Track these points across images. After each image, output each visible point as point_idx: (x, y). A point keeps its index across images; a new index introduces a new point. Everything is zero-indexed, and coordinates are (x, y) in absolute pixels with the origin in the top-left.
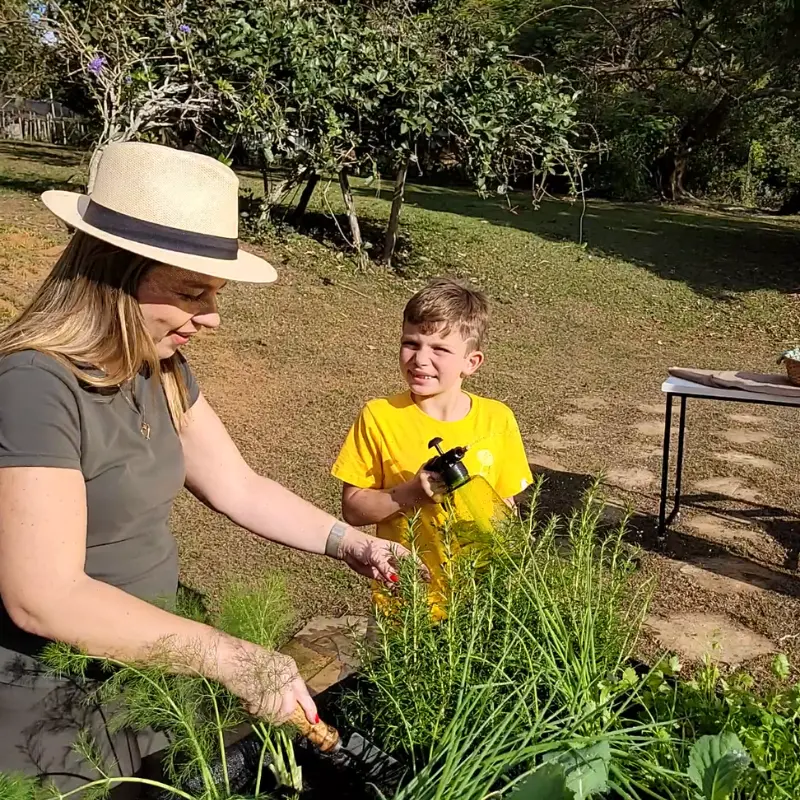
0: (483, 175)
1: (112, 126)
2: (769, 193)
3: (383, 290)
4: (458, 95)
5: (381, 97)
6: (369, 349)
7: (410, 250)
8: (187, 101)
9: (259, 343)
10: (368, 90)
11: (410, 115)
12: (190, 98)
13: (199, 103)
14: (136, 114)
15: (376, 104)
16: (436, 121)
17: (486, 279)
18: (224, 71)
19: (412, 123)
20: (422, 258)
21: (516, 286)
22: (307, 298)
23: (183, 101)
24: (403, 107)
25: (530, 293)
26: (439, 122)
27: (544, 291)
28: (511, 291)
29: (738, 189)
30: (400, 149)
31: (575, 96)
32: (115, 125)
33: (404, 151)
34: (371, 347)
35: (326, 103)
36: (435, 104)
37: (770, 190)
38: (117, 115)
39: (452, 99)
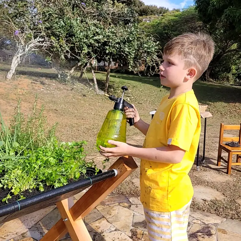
0: (131, 65)
1: (21, 50)
2: (238, 80)
3: (102, 99)
4: (124, 43)
5: (102, 43)
6: (92, 114)
7: (114, 89)
8: (44, 43)
9: (56, 110)
10: (97, 41)
11: (109, 48)
12: (45, 43)
13: (47, 44)
14: (28, 47)
15: (100, 45)
16: (118, 50)
17: (137, 97)
18: (54, 34)
19: (110, 50)
20: (117, 91)
21: (145, 100)
22: (76, 99)
23: (42, 43)
24: (107, 46)
25: (150, 101)
26: (119, 50)
27: (154, 101)
28: (144, 101)
29: (228, 79)
30: (107, 58)
31: (157, 43)
32: (22, 50)
33: (108, 58)
34: (93, 113)
35: (84, 44)
36: (117, 46)
37: (238, 79)
38: (22, 47)
39: (122, 44)
